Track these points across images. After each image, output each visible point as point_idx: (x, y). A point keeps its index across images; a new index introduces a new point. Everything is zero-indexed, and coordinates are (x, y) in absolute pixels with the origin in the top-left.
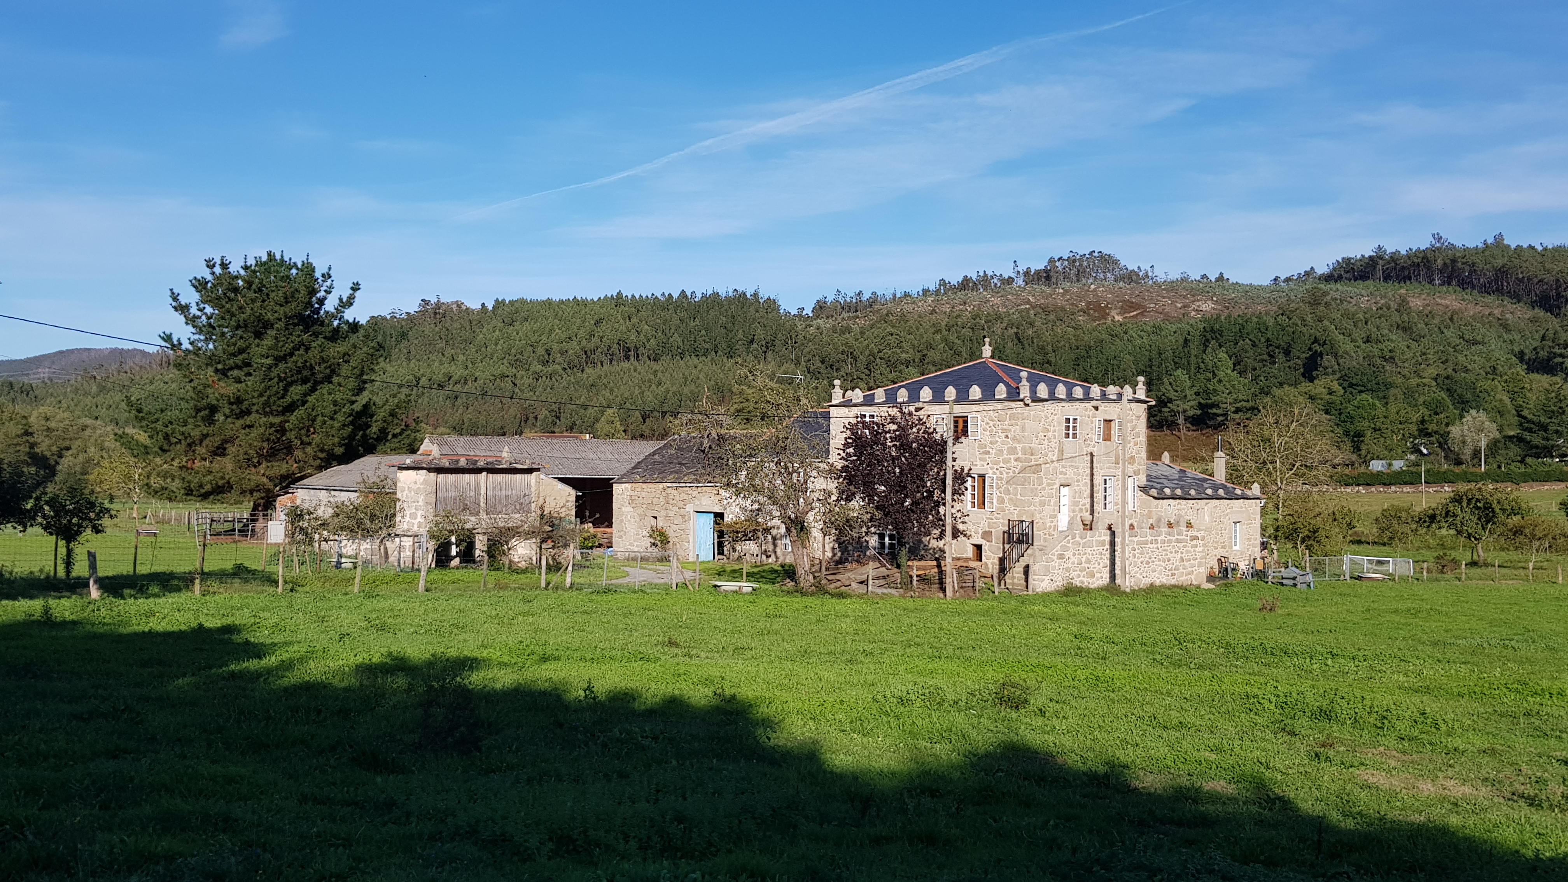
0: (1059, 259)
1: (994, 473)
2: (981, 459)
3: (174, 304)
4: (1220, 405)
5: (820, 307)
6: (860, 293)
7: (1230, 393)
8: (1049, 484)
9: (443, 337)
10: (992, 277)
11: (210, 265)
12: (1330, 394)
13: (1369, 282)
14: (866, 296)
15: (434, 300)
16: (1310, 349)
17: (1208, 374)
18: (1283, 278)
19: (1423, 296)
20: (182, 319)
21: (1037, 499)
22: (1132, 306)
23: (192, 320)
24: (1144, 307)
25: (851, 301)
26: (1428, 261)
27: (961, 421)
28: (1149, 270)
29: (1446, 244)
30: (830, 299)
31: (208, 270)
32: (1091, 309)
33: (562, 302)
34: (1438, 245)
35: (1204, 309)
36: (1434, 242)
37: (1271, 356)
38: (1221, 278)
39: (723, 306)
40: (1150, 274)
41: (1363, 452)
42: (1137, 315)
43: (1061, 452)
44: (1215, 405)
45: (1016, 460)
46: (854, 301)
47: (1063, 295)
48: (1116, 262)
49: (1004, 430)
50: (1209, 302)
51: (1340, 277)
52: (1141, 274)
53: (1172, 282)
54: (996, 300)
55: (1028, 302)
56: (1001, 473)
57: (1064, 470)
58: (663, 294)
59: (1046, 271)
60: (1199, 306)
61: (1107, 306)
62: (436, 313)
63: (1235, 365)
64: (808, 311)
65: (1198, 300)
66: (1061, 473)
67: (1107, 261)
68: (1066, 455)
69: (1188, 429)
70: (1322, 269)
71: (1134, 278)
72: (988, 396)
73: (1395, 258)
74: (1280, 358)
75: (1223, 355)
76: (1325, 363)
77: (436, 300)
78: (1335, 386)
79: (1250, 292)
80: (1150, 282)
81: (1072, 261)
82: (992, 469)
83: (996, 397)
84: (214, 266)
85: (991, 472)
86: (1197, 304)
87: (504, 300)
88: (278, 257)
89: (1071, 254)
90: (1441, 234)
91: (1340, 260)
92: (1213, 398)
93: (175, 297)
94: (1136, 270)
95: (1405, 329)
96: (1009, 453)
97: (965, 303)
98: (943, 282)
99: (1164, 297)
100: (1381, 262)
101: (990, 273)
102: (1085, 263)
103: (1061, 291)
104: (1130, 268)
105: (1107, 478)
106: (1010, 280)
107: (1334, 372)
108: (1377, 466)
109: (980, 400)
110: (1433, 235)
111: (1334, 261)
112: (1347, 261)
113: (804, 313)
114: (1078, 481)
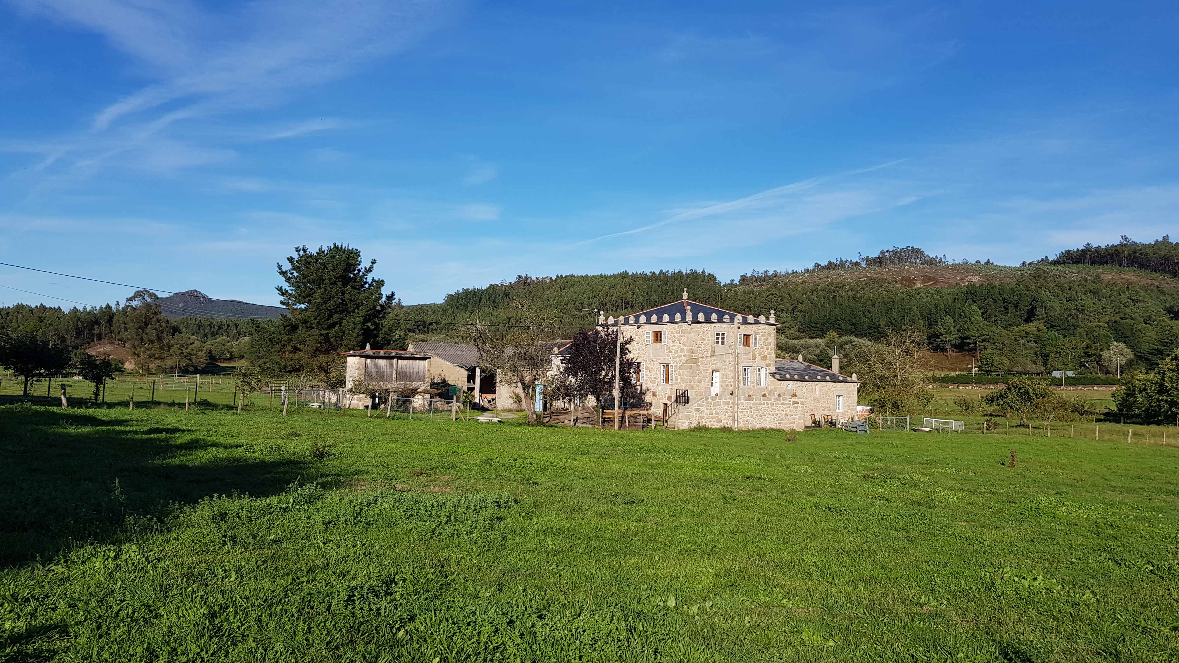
0: (887, 251)
1: (674, 363)
2: (668, 356)
3: (279, 271)
4: (972, 337)
5: (744, 279)
6: (767, 272)
7: (978, 330)
8: (704, 370)
9: (527, 296)
10: (846, 262)
11: (298, 250)
12: (1039, 331)
13: (1080, 265)
14: (770, 273)
15: (524, 276)
16: (1031, 304)
17: (966, 319)
18: (1028, 263)
19: (1113, 274)
20: (284, 279)
21: (696, 378)
22: (929, 279)
23: (288, 280)
24: (937, 280)
25: (762, 276)
26: (1119, 253)
27: (659, 334)
28: (943, 257)
29: (1131, 242)
30: (749, 275)
31: (297, 253)
32: (905, 280)
33: (593, 276)
34: (1125, 242)
35: (974, 281)
36: (1122, 241)
37: (1006, 309)
38: (988, 262)
39: (683, 278)
40: (943, 260)
41: (1049, 366)
42: (932, 284)
43: (713, 352)
44: (968, 338)
45: (684, 356)
46: (763, 276)
47: (888, 272)
48: (922, 253)
49: (679, 339)
50: (977, 277)
51: (1064, 263)
52: (938, 260)
53: (956, 265)
54: (847, 275)
55: (866, 276)
56: (677, 363)
57: (715, 362)
58: (651, 272)
59: (879, 258)
60: (971, 279)
61: (914, 279)
62: (525, 283)
63: (983, 314)
64: (737, 282)
65: (970, 276)
66: (713, 364)
67: (917, 252)
68: (716, 354)
69: (953, 351)
70: (1052, 258)
71: (934, 262)
72: (672, 321)
73: (1098, 250)
74: (1011, 309)
75: (975, 308)
76: (1037, 313)
77: (525, 275)
78: (1042, 327)
79: (1003, 271)
80: (944, 265)
81: (895, 252)
82: (673, 361)
83: (675, 321)
84: (300, 251)
85: (672, 362)
86: (970, 277)
87: (561, 276)
88: (340, 246)
89: (894, 249)
90: (1127, 236)
91: (1064, 252)
92: (967, 333)
93: (280, 267)
94: (935, 257)
95: (1095, 293)
96: (681, 352)
97: (828, 277)
98: (817, 265)
99: (950, 274)
100: (1089, 253)
101: (844, 260)
102: (903, 254)
103: (887, 270)
104: (931, 257)
105: (747, 368)
106: (857, 264)
107: (1043, 318)
108: (1056, 374)
109: (668, 322)
110: (1122, 237)
111: (1060, 253)
112: (1068, 252)
113: (734, 282)
114: (725, 369)
